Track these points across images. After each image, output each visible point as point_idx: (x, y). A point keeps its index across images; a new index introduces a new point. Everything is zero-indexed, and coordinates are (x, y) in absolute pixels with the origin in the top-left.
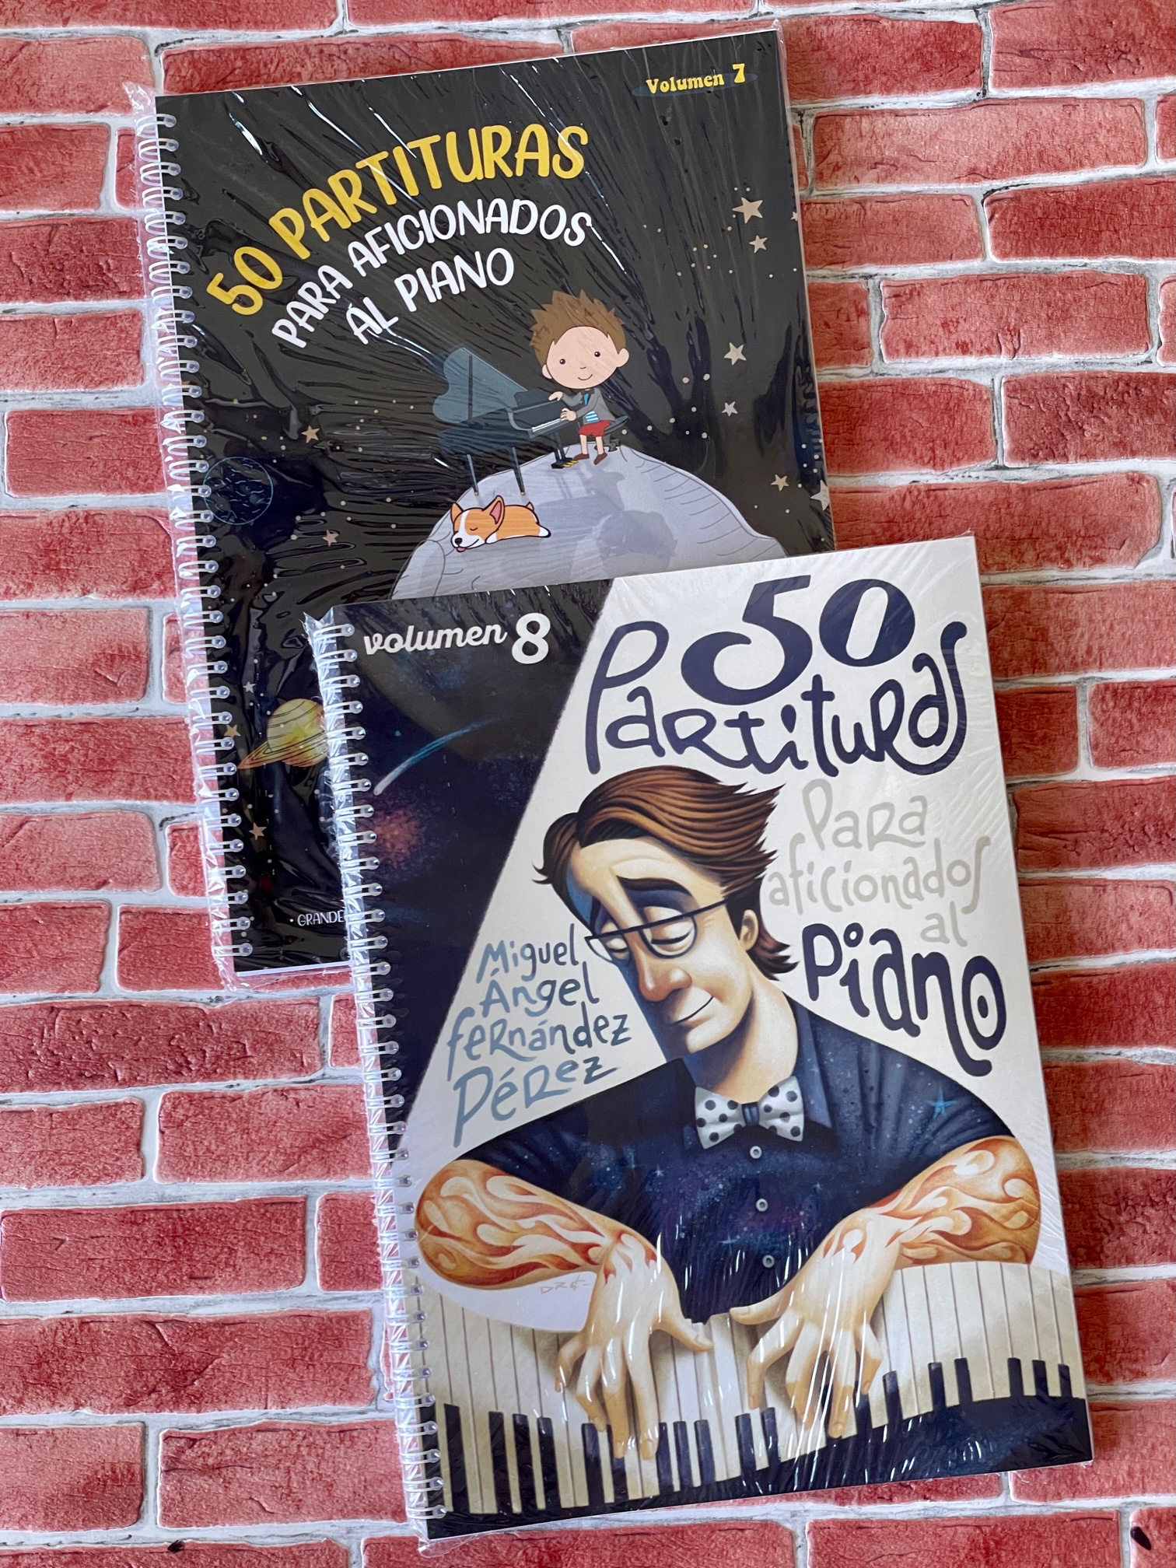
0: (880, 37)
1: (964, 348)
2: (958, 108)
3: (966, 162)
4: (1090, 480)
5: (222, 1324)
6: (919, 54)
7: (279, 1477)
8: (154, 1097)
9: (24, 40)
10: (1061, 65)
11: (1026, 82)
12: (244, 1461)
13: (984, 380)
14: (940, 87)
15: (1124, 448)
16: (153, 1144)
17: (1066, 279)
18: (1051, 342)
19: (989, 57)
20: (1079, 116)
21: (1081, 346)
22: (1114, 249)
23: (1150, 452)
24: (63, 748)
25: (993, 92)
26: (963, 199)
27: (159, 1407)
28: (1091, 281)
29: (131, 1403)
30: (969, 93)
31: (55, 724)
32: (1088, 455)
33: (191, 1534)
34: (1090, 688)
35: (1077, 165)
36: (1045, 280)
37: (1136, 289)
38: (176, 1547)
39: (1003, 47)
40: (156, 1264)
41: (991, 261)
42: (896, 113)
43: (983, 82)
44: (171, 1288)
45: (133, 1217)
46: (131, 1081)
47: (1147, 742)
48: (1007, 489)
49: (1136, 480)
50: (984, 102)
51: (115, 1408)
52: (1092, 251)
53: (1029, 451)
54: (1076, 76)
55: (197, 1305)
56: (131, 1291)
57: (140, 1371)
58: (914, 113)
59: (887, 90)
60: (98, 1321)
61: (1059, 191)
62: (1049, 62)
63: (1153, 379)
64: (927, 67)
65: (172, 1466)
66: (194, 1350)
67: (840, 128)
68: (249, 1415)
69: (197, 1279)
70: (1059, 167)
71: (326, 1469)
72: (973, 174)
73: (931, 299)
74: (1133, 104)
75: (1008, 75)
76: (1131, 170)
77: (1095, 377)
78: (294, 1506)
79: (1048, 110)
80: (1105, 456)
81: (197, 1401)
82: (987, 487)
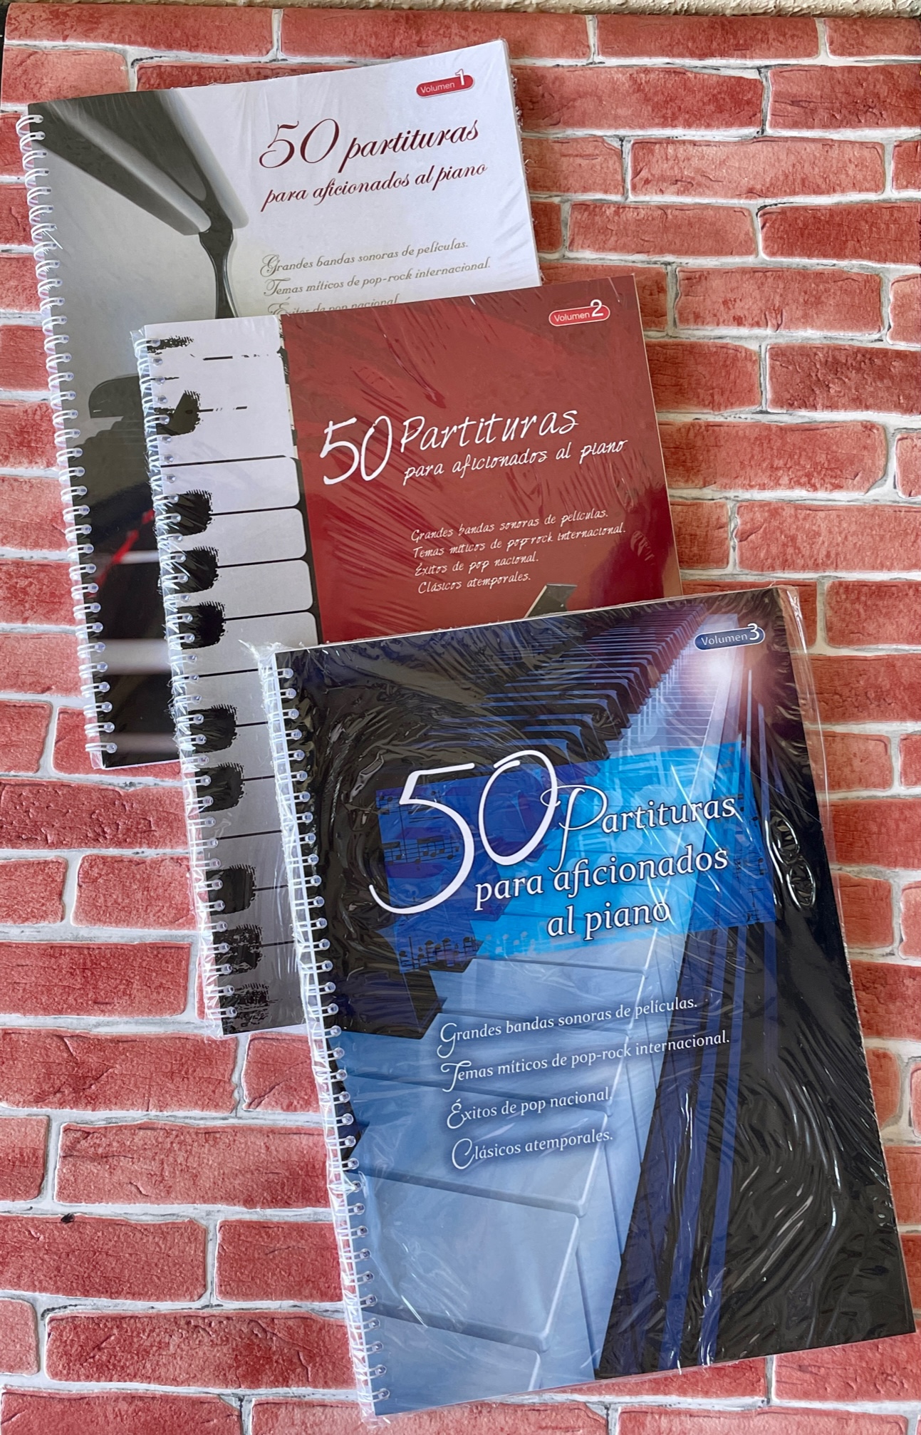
0: (686, 85)
1: (739, 321)
2: (743, 142)
3: (745, 182)
4: (833, 425)
5: (117, 1041)
6: (715, 99)
7: (154, 1167)
8: (76, 858)
9: (32, 50)
10: (823, 114)
11: (795, 125)
12: (126, 1151)
13: (753, 346)
14: (729, 124)
15: (859, 402)
16: (72, 894)
17: (819, 275)
18: (806, 320)
19: (768, 105)
20: (835, 152)
21: (829, 325)
22: (856, 254)
23: (879, 407)
24: (23, 583)
25: (769, 131)
26: (742, 211)
27: (62, 1104)
28: (838, 277)
29: (40, 1099)
30: (751, 131)
31: (18, 563)
32: (832, 406)
33: (81, 1209)
34: (827, 584)
35: (831, 190)
36: (803, 274)
37: (873, 286)
38: (68, 1219)
39: (779, 97)
40: (68, 990)
41: (762, 257)
42: (694, 143)
43: (763, 123)
44: (79, 1009)
45: (53, 951)
46: (58, 844)
47: (871, 628)
48: (768, 428)
49: (869, 427)
50: (762, 139)
51: (26, 1103)
52: (839, 255)
53: (787, 401)
54: (832, 123)
55: (98, 1025)
56: (46, 1010)
57: (49, 1074)
58: (708, 144)
59: (688, 125)
60: (18, 1032)
61: (816, 209)
62: (813, 111)
63: (885, 353)
64: (720, 110)
65: (69, 1153)
66: (93, 1060)
67: (652, 152)
68: (134, 1115)
69: (100, 1004)
70: (818, 191)
71: (193, 1163)
72: (751, 192)
73: (716, 283)
74: (876, 146)
75: (782, 119)
76: (872, 197)
77: (839, 349)
78: (166, 1192)
79: (811, 147)
80: (845, 408)
81: (93, 1102)
82: (756, 425)
